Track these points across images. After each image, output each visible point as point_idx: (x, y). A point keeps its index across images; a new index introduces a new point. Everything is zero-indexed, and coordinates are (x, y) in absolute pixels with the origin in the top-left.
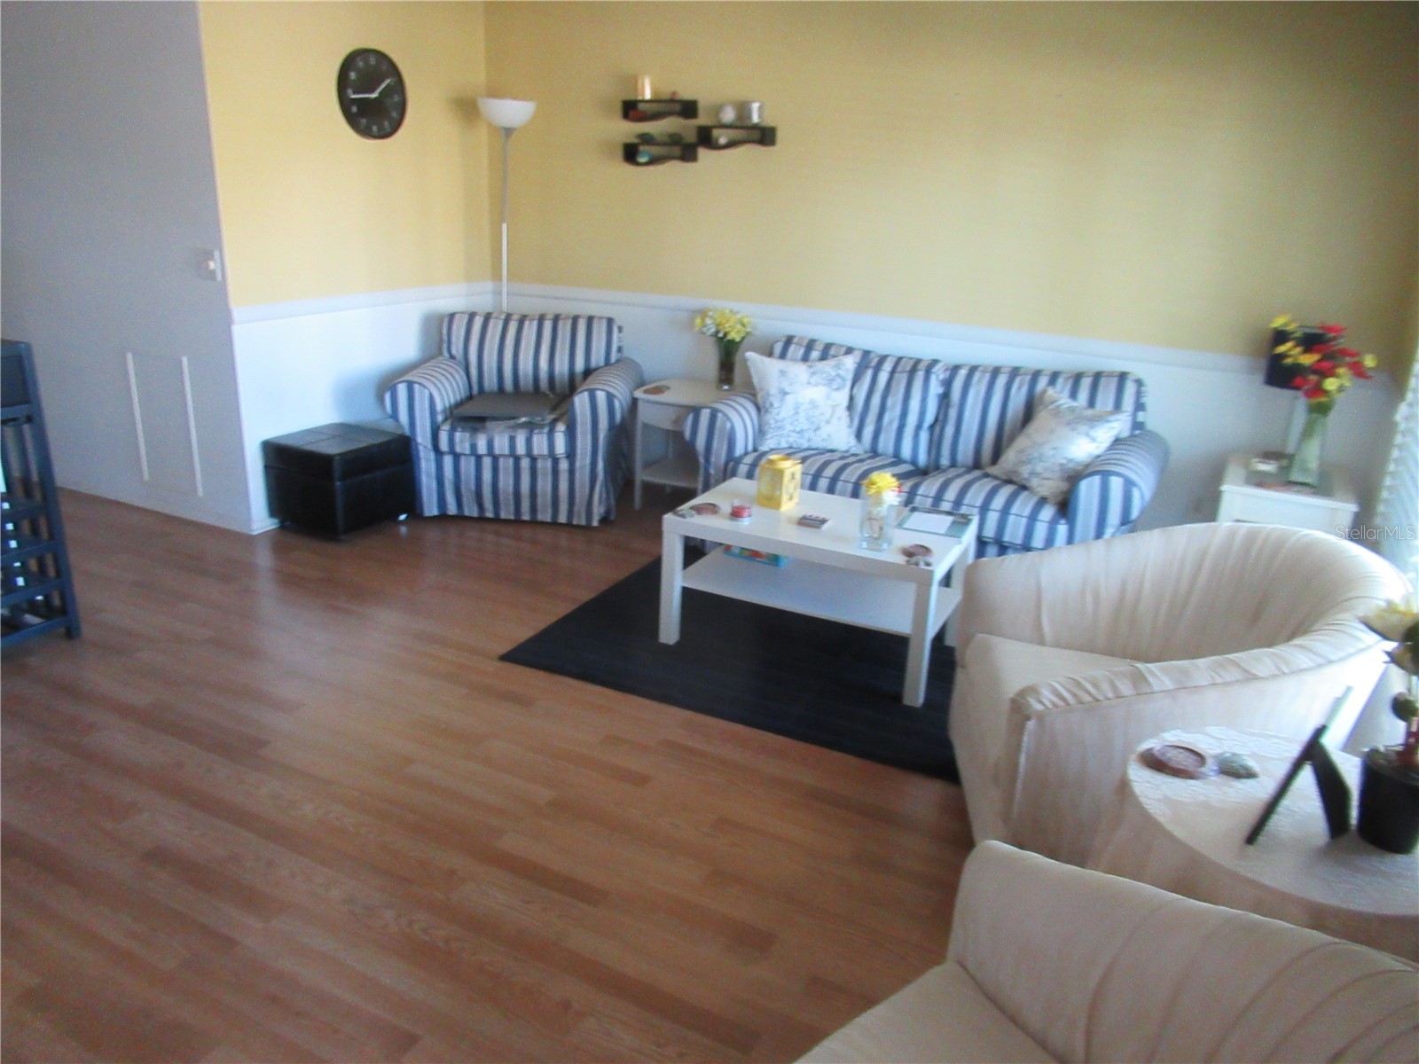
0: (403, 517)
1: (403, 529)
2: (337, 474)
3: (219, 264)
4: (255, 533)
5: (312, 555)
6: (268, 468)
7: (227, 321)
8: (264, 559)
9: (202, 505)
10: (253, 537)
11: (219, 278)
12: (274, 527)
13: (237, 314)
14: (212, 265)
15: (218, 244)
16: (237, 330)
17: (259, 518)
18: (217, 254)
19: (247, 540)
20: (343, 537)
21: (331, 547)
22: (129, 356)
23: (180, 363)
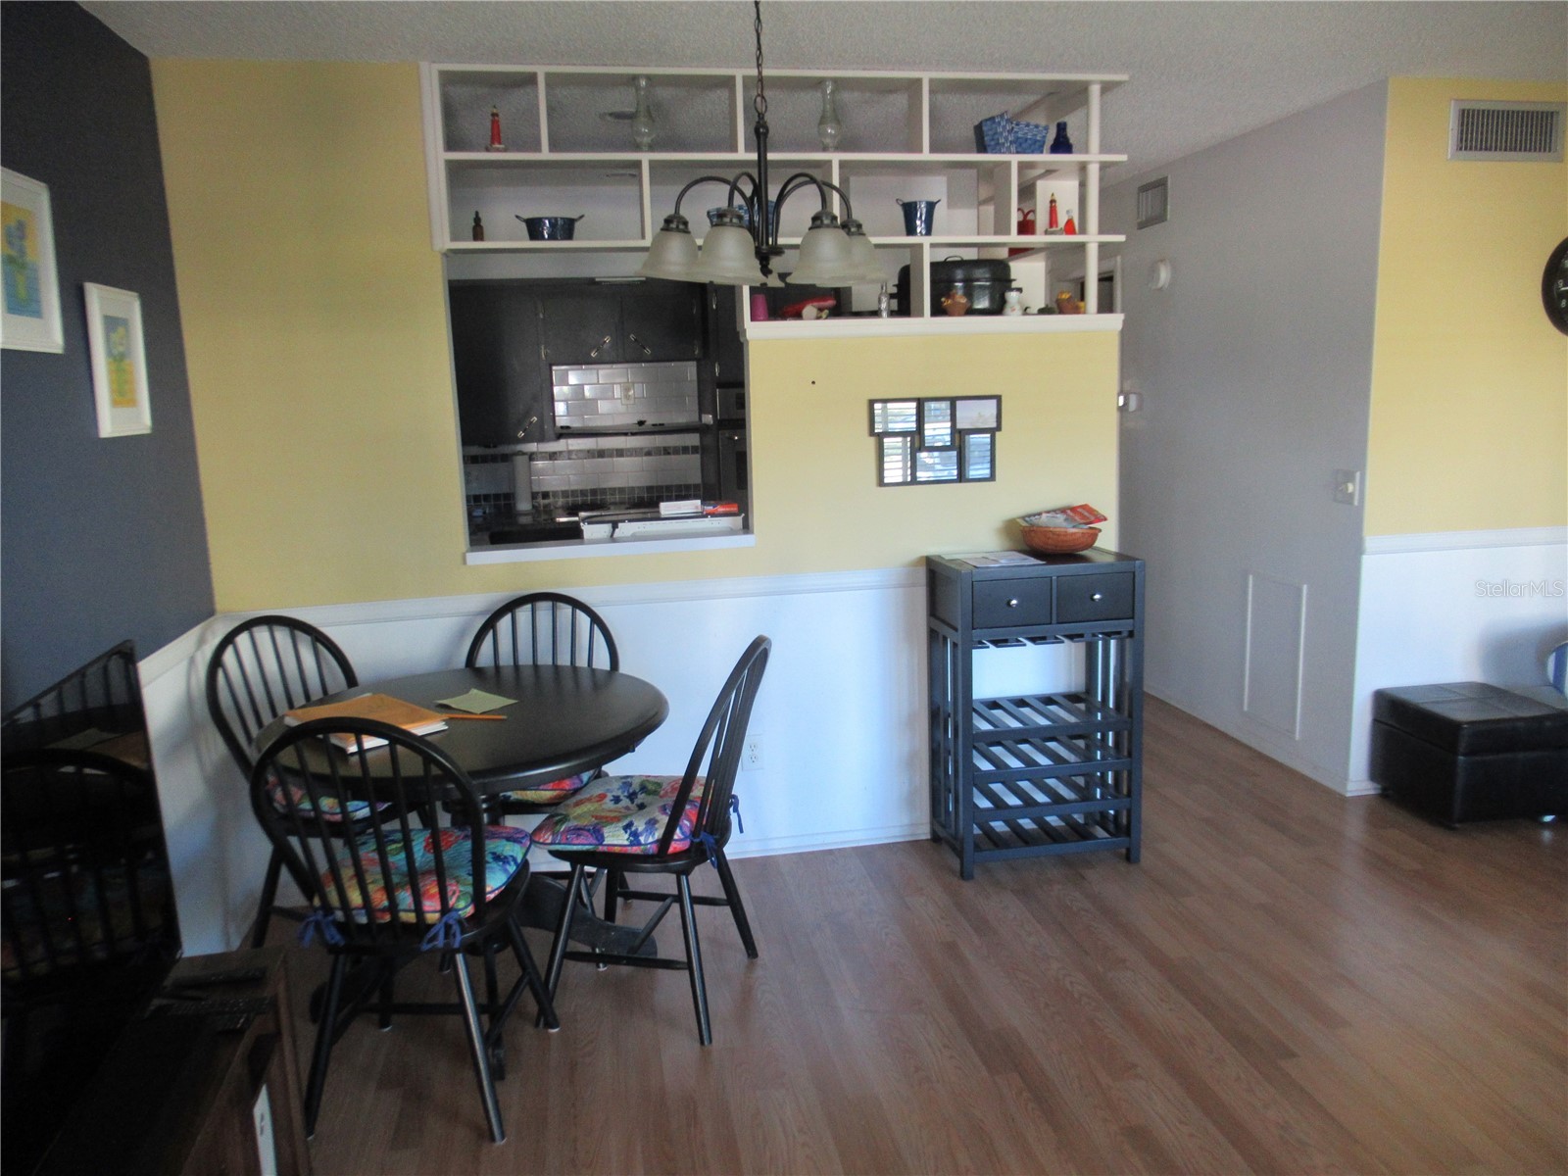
0: (1548, 818)
1: (1547, 835)
2: (1462, 745)
3: (1358, 488)
4: (1348, 795)
5: (1412, 838)
6: (1377, 721)
7: (1357, 550)
8: (1354, 828)
9: (1298, 751)
10: (1343, 799)
11: (1356, 503)
12: (1372, 792)
13: (1370, 542)
14: (1351, 488)
15: (1360, 463)
16: (1367, 561)
17: (1356, 777)
18: (1358, 474)
19: (1338, 801)
20: (1457, 825)
21: (1438, 835)
22: (1251, 577)
23: (1300, 590)
